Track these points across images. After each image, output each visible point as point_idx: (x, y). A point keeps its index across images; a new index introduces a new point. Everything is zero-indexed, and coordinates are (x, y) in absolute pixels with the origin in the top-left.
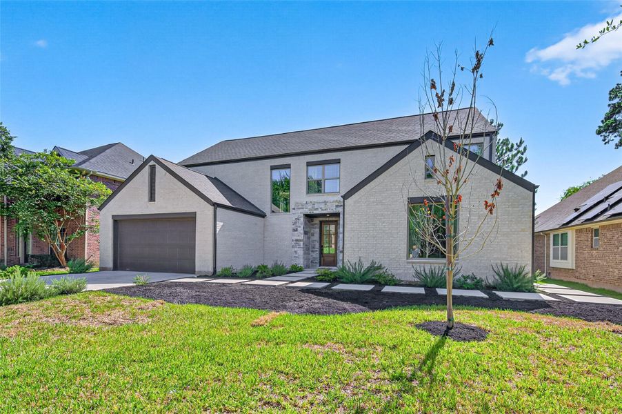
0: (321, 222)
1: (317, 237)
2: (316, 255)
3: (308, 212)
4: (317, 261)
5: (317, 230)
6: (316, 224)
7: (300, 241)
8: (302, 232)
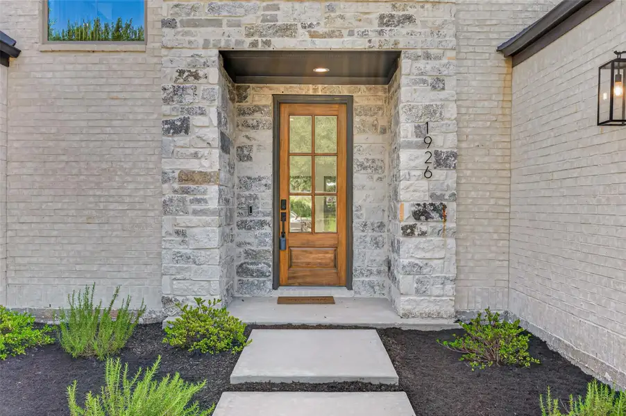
0: (279, 101)
1: (262, 166)
2: (261, 239)
3: (239, 40)
4: (266, 266)
5: (266, 136)
6: (258, 109)
7: (206, 178)
8: (213, 135)
